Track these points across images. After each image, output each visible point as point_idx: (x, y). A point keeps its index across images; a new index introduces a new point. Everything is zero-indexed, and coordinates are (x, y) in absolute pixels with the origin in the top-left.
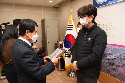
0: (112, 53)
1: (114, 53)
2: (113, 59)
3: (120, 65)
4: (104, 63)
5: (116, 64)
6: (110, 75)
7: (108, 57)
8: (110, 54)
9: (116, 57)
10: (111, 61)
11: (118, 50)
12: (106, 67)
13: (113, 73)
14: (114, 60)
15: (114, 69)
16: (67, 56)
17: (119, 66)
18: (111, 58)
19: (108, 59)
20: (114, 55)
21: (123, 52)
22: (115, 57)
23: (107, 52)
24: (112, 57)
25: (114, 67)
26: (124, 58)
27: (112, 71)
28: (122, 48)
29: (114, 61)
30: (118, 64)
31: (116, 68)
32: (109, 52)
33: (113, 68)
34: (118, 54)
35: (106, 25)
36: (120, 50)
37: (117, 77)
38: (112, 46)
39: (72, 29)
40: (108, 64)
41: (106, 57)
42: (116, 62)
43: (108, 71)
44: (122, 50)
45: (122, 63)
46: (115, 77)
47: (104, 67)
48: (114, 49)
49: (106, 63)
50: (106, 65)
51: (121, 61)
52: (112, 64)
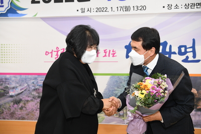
0: (17, 85)
1: (20, 85)
2: (19, 94)
3: (29, 99)
4: (5, 104)
5: (23, 99)
6: (16, 119)
7: (11, 93)
8: (13, 88)
9: (23, 90)
10: (15, 97)
11: (26, 79)
12: (9, 109)
13: (19, 114)
14: (21, 95)
15: (21, 108)
17: (27, 101)
18: (17, 93)
19: (12, 96)
20: (19, 88)
21: (32, 81)
22: (21, 90)
23: (9, 86)
24: (18, 91)
25: (21, 104)
26: (33, 88)
27: (19, 112)
28: (30, 76)
29: (21, 97)
30: (27, 99)
31: (24, 106)
32: (13, 85)
33: (20, 106)
34: (26, 85)
35: (6, 46)
36: (28, 79)
37: (26, 117)
38: (17, 76)
40: (12, 103)
41: (8, 93)
42: (24, 96)
43: (12, 115)
44: (31, 79)
45: (32, 96)
46: (23, 119)
47: (5, 111)
48: (19, 80)
49: (8, 103)
50: (8, 106)
51: (30, 93)
52: (17, 102)
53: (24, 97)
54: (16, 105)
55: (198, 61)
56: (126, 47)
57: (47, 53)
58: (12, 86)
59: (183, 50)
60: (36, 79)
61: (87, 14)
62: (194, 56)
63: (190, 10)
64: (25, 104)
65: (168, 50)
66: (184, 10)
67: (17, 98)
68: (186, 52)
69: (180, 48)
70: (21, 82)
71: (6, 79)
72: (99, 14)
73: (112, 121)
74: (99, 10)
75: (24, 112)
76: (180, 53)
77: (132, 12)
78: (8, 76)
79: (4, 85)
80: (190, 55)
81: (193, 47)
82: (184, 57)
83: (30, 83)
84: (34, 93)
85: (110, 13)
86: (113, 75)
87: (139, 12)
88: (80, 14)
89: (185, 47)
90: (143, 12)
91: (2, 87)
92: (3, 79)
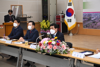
2: (94, 20)
3: (98, 21)
6: (94, 28)
7: (92, 19)
8: (93, 17)
11: (97, 14)
12: (91, 25)
15: (95, 25)
16: (69, 21)
17: (97, 22)
18: (94, 19)
19: (92, 20)
20: (95, 17)
21: (99, 15)
24: (94, 18)
25: (95, 23)
26: (99, 17)
27: (94, 26)
28: (98, 13)
29: (95, 21)
30: (97, 21)
34: (97, 16)
37: (97, 28)
38: (94, 13)
39: (71, 5)
43: (92, 27)
44: (99, 14)
46: (96, 28)
47: (90, 25)
48: (95, 15)
49: (91, 23)
50: (91, 24)
51: (98, 19)
52: (94, 22)
53: (96, 21)
54: (94, 24)
58: (92, 17)
64: (96, 23)
67: (94, 21)
71: (90, 14)
75: (96, 26)
78: (91, 13)
83: (98, 15)
91: (89, 17)
92: (89, 14)
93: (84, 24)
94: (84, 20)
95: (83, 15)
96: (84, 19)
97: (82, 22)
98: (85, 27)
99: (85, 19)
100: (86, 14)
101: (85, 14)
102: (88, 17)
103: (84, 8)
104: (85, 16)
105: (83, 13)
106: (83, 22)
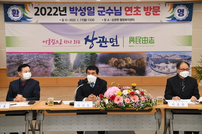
3: (35, 66)
9: (31, 61)
11: (32, 55)
17: (34, 67)
20: (29, 60)
23: (23, 59)
24: (28, 62)
26: (36, 60)
30: (33, 66)
32: (25, 59)
34: (32, 58)
35: (20, 38)
38: (27, 54)
44: (35, 55)
51: (35, 63)
55: (118, 46)
56: (85, 39)
57: (44, 42)
59: (112, 40)
60: (38, 55)
61: (65, 22)
62: (117, 44)
63: (114, 22)
65: (105, 40)
66: (112, 22)
68: (113, 41)
69: (110, 39)
70: (29, 57)
72: (71, 22)
73: (79, 75)
74: (71, 20)
76: (111, 42)
77: (87, 22)
78: (22, 54)
79: (20, 59)
80: (115, 43)
81: (116, 39)
82: (112, 44)
83: (35, 57)
84: (37, 63)
85: (77, 22)
86: (79, 53)
87: (91, 22)
88: (61, 22)
89: (113, 39)
90: (93, 22)
91: (19, 60)
92: (19, 55)
93: (8, 70)
94: (8, 64)
95: (7, 56)
96: (8, 62)
97: (5, 68)
98: (12, 75)
99: (12, 63)
100: (13, 54)
101: (11, 55)
102: (17, 60)
103: (7, 46)
104: (11, 58)
105: (7, 53)
106: (7, 67)
